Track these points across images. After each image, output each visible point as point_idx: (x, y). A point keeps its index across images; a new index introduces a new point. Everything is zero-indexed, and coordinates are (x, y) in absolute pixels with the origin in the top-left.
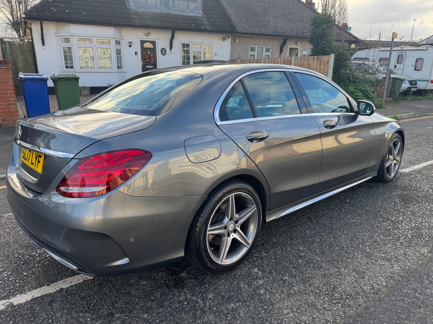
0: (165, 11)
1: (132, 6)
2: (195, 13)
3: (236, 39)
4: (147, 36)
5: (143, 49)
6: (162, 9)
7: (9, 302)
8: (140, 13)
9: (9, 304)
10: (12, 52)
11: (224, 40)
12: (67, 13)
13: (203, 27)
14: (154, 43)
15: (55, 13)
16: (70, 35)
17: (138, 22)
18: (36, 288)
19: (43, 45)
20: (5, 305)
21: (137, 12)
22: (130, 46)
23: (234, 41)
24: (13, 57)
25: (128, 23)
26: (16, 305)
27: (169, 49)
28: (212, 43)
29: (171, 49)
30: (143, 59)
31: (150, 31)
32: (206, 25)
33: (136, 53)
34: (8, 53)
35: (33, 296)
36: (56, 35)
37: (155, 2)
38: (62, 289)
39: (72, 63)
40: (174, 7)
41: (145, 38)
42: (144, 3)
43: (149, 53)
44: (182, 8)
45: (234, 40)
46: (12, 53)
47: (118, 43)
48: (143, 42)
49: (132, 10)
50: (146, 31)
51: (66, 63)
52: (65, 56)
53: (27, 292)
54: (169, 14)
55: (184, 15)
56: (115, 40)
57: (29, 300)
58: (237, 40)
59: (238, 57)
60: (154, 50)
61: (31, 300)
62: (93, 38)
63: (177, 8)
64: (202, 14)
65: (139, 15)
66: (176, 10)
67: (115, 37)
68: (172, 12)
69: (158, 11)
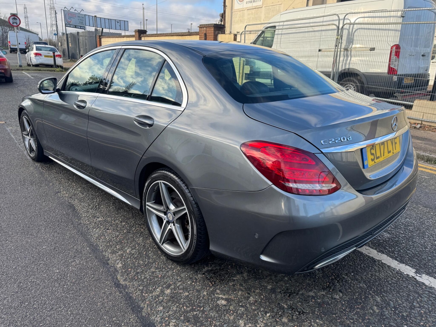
7: (415, 275)
9: (418, 274)
18: (389, 266)
20: (420, 276)
26: (415, 269)
35: (398, 264)
38: (379, 251)
53: (398, 270)
57: (404, 265)
61: (404, 263)
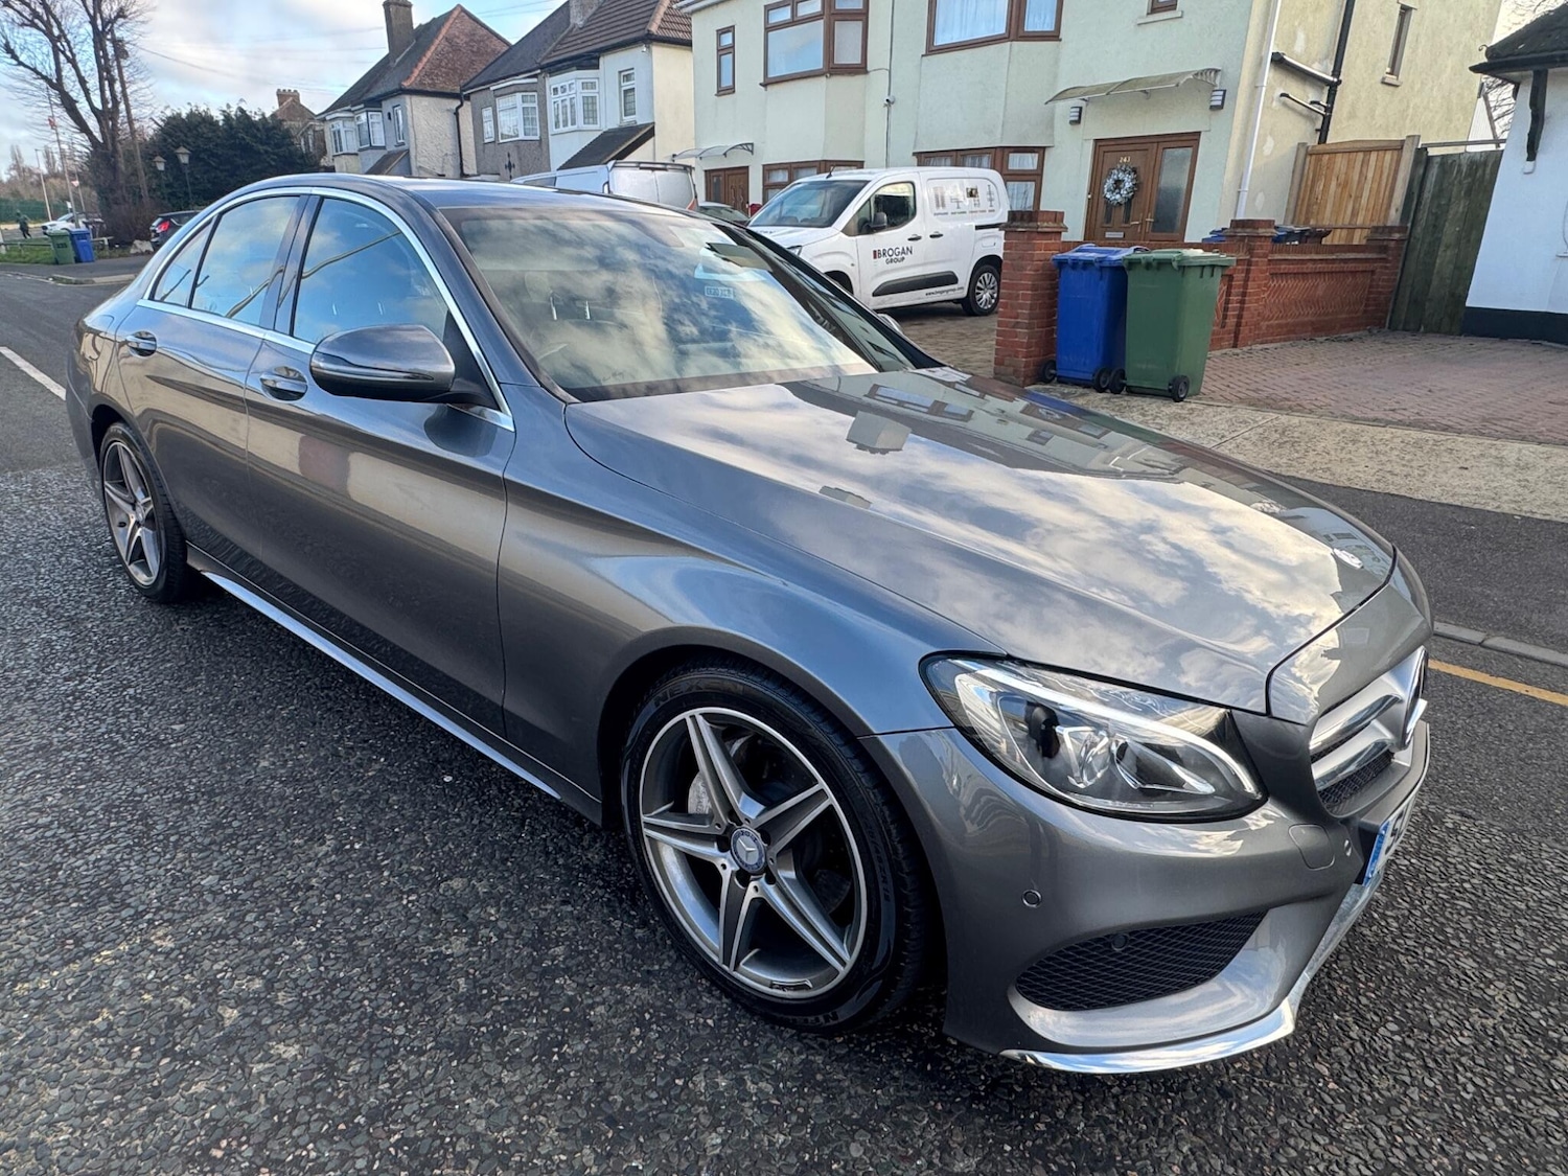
10: (1441, 190)
19: (1531, 157)
24: (1438, 206)
46: (1437, 195)
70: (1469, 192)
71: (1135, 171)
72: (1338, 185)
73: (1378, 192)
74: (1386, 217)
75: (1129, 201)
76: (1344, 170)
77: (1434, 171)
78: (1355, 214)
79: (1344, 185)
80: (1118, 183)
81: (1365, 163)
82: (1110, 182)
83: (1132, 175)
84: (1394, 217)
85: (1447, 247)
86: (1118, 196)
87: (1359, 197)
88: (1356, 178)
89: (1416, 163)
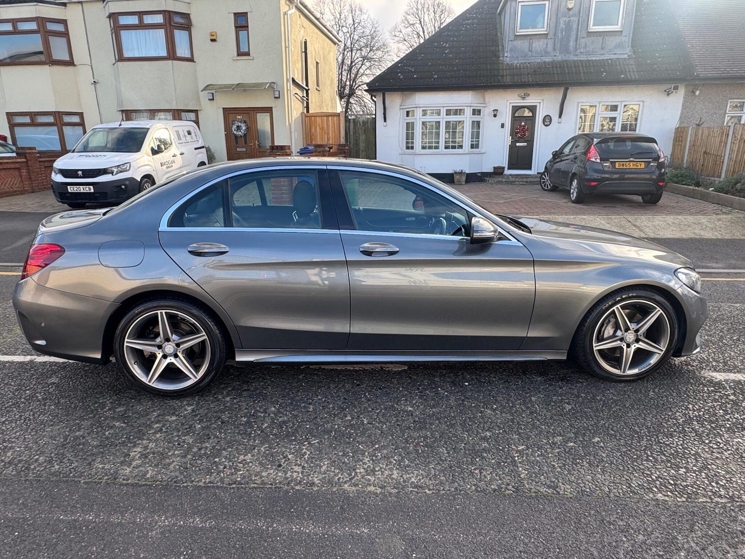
0: (559, 58)
1: (507, 57)
2: (615, 54)
3: (697, 89)
4: (523, 100)
5: (515, 119)
6: (555, 56)
8: (516, 66)
10: (356, 131)
11: (668, 95)
12: (414, 78)
13: (623, 76)
14: (533, 109)
15: (401, 80)
16: (414, 106)
17: (508, 80)
19: (385, 121)
21: (512, 64)
22: (495, 116)
23: (691, 94)
24: (356, 137)
25: (493, 84)
27: (558, 116)
28: (643, 101)
29: (560, 116)
30: (513, 133)
31: (528, 91)
32: (629, 71)
33: (503, 126)
34: (351, 133)
36: (401, 107)
37: (545, 46)
39: (413, 143)
40: (576, 49)
41: (520, 102)
42: (527, 50)
43: (523, 124)
44: (591, 49)
45: (693, 91)
46: (355, 133)
47: (477, 112)
48: (516, 109)
49: (506, 63)
50: (521, 92)
51: (407, 143)
52: (407, 133)
54: (566, 61)
55: (594, 59)
56: (472, 108)
58: (697, 93)
59: (698, 123)
60: (532, 119)
62: (442, 109)
63: (582, 50)
64: (629, 53)
65: (513, 69)
66: (581, 53)
67: (472, 105)
68: (572, 58)
69: (548, 59)
70: (365, 132)
71: (245, 122)
72: (320, 128)
73: (335, 131)
74: (340, 141)
75: (245, 135)
76: (320, 123)
77: (352, 124)
78: (328, 139)
79: (322, 129)
80: (239, 128)
81: (328, 121)
82: (234, 127)
83: (245, 124)
84: (343, 141)
85: (362, 151)
86: (240, 133)
87: (328, 133)
88: (326, 126)
89: (346, 121)
